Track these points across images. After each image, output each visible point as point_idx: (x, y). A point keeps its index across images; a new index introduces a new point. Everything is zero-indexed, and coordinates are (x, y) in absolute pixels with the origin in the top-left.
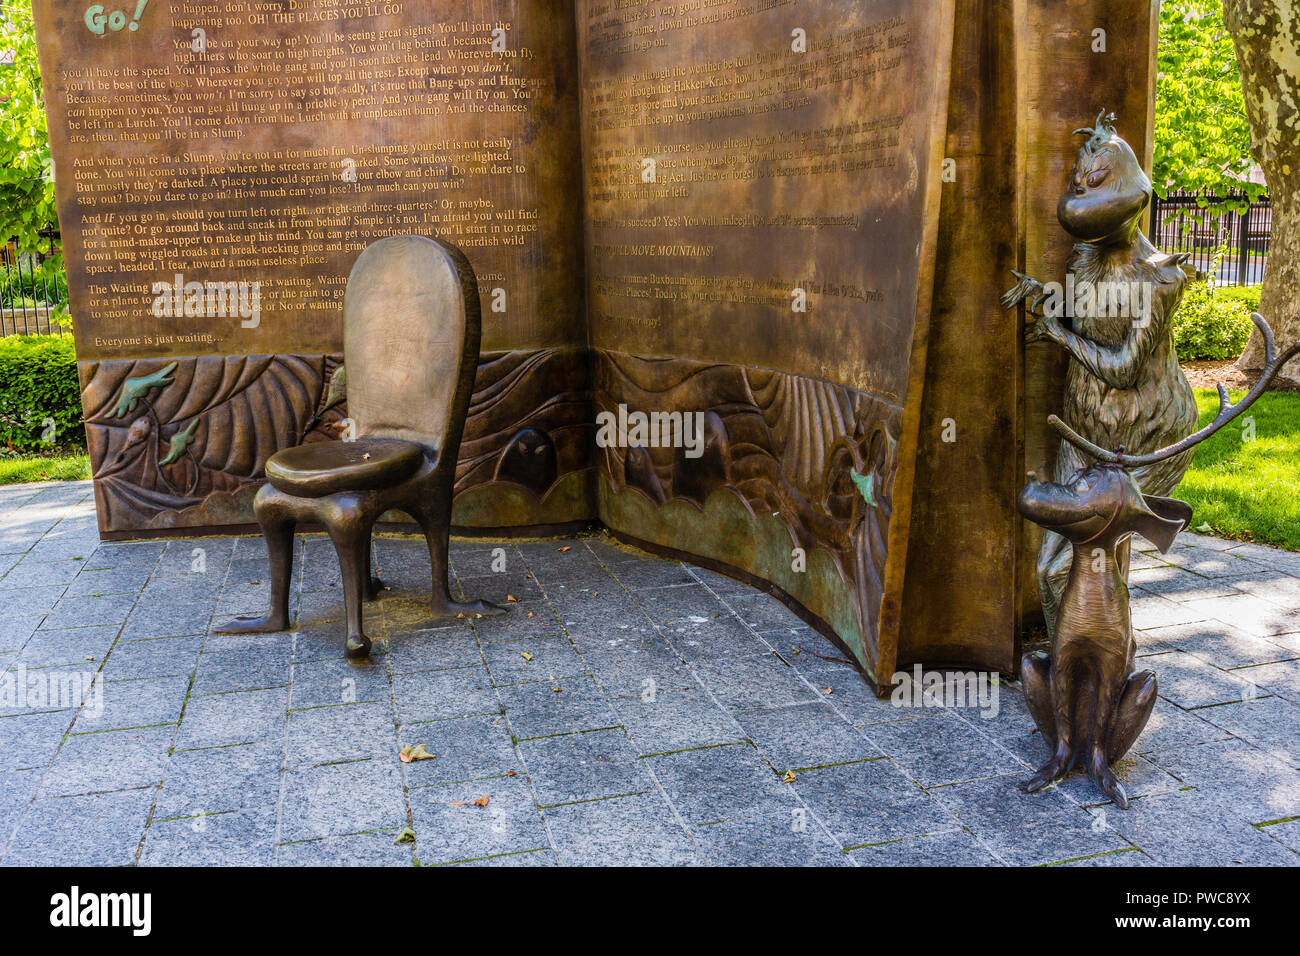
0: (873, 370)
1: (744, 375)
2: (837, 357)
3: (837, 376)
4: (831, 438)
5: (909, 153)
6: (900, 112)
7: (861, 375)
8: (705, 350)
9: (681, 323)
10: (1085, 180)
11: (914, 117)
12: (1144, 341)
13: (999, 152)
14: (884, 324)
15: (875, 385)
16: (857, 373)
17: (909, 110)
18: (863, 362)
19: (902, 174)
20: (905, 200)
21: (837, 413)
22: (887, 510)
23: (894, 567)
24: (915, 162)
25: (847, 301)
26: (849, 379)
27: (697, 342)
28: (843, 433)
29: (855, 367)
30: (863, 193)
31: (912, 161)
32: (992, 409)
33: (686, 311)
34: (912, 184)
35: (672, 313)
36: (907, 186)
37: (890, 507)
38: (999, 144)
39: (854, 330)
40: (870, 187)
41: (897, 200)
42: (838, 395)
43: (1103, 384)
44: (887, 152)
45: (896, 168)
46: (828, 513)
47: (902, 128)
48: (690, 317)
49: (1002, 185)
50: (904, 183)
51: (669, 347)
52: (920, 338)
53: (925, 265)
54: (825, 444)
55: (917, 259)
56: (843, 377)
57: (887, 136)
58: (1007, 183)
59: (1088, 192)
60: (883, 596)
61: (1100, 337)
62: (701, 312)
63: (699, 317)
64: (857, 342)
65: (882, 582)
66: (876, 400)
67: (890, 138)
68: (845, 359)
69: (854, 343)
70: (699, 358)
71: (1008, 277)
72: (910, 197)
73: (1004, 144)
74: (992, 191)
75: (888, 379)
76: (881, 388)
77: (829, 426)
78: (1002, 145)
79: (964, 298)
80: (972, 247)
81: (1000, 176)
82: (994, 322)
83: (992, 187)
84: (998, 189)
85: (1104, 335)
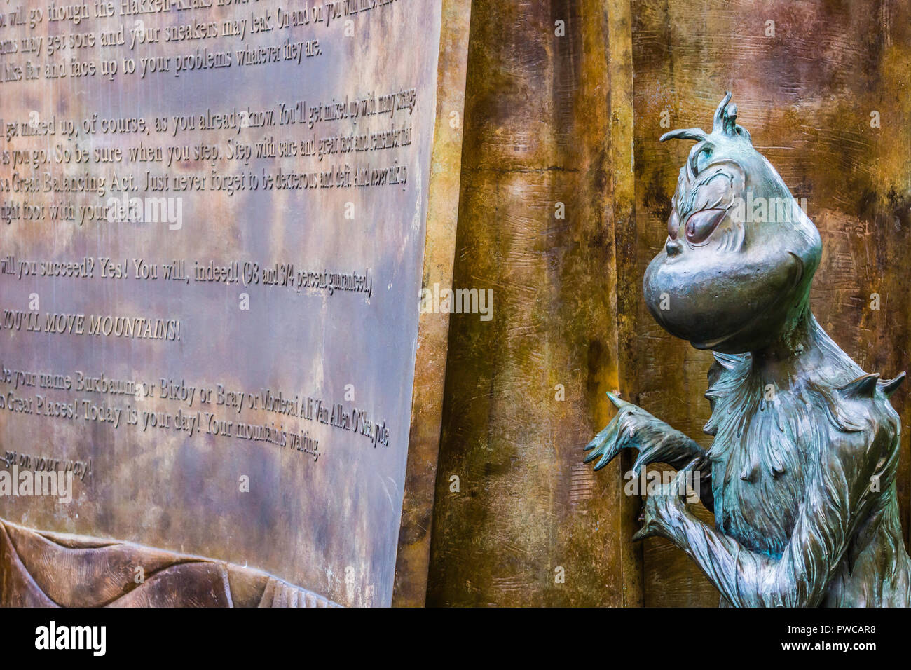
1: (226, 581)
2: (345, 553)
5: (417, 161)
8: (164, 530)
9: (125, 472)
10: (683, 228)
11: (423, 94)
12: (815, 544)
13: (586, 164)
17: (421, 80)
19: (411, 201)
20: (411, 251)
24: (420, 180)
25: (358, 442)
26: (356, 598)
27: (152, 513)
31: (418, 177)
33: (134, 449)
34: (416, 221)
35: (112, 453)
38: (586, 150)
39: (363, 500)
41: (406, 250)
47: (414, 113)
48: (142, 460)
49: (591, 226)
50: (411, 218)
51: (106, 522)
58: (599, 224)
59: (686, 251)
61: (751, 534)
62: (159, 452)
63: (156, 463)
68: (353, 558)
70: (155, 543)
72: (414, 246)
73: (594, 150)
74: (577, 239)
78: (591, 151)
79: (533, 445)
80: (546, 346)
81: (588, 211)
82: (586, 495)
83: (576, 230)
84: (585, 234)
85: (755, 527)
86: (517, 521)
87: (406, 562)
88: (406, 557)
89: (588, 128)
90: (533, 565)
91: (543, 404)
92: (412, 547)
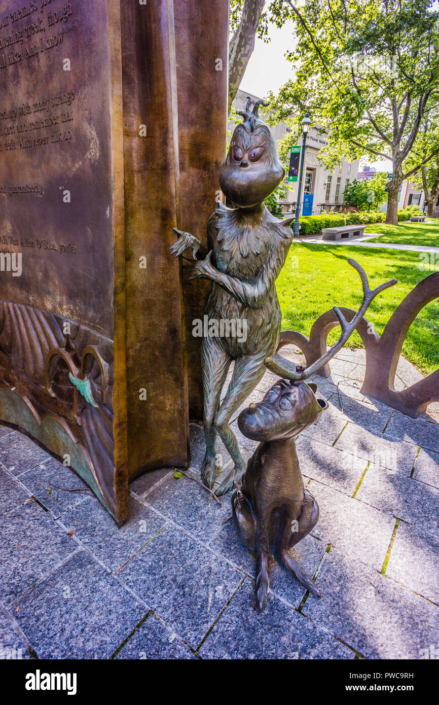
0: (75, 305)
2: (42, 292)
3: (43, 305)
4: (47, 347)
5: (86, 126)
6: (70, 88)
7: (65, 307)
10: (246, 156)
11: (86, 90)
13: (158, 134)
14: (81, 272)
15: (79, 316)
16: (61, 305)
17: (81, 83)
18: (65, 298)
19: (81, 144)
20: (88, 169)
21: (49, 331)
22: (108, 412)
23: (120, 449)
24: (94, 133)
25: (43, 252)
26: (54, 308)
28: (56, 345)
29: (58, 300)
30: (43, 166)
31: (91, 132)
32: (164, 323)
34: (94, 152)
36: (88, 155)
37: (111, 411)
38: (157, 128)
39: (52, 274)
40: (49, 160)
41: (79, 169)
42: (47, 319)
43: (240, 304)
44: (62, 127)
45: (73, 141)
46: (53, 395)
47: (75, 103)
49: (161, 161)
50: (84, 154)
52: (119, 285)
53: (117, 225)
54: (42, 350)
55: (110, 220)
56: (49, 306)
57: (59, 113)
58: (165, 160)
59: (250, 166)
60: (115, 470)
61: (240, 275)
64: (57, 282)
65: (112, 460)
66: (83, 327)
67: (63, 115)
68: (49, 293)
69: (54, 283)
71: (170, 233)
72: (92, 166)
74: (154, 167)
75: (91, 314)
76: (85, 319)
77: (43, 339)
78: (160, 128)
79: (138, 249)
80: (142, 211)
81: (159, 155)
82: (161, 266)
83: (153, 163)
84: (158, 165)
85: (243, 273)
86: (134, 277)
87: (118, 301)
88: (117, 300)
89: (159, 118)
90: (141, 292)
91: (142, 234)
92: (119, 295)
